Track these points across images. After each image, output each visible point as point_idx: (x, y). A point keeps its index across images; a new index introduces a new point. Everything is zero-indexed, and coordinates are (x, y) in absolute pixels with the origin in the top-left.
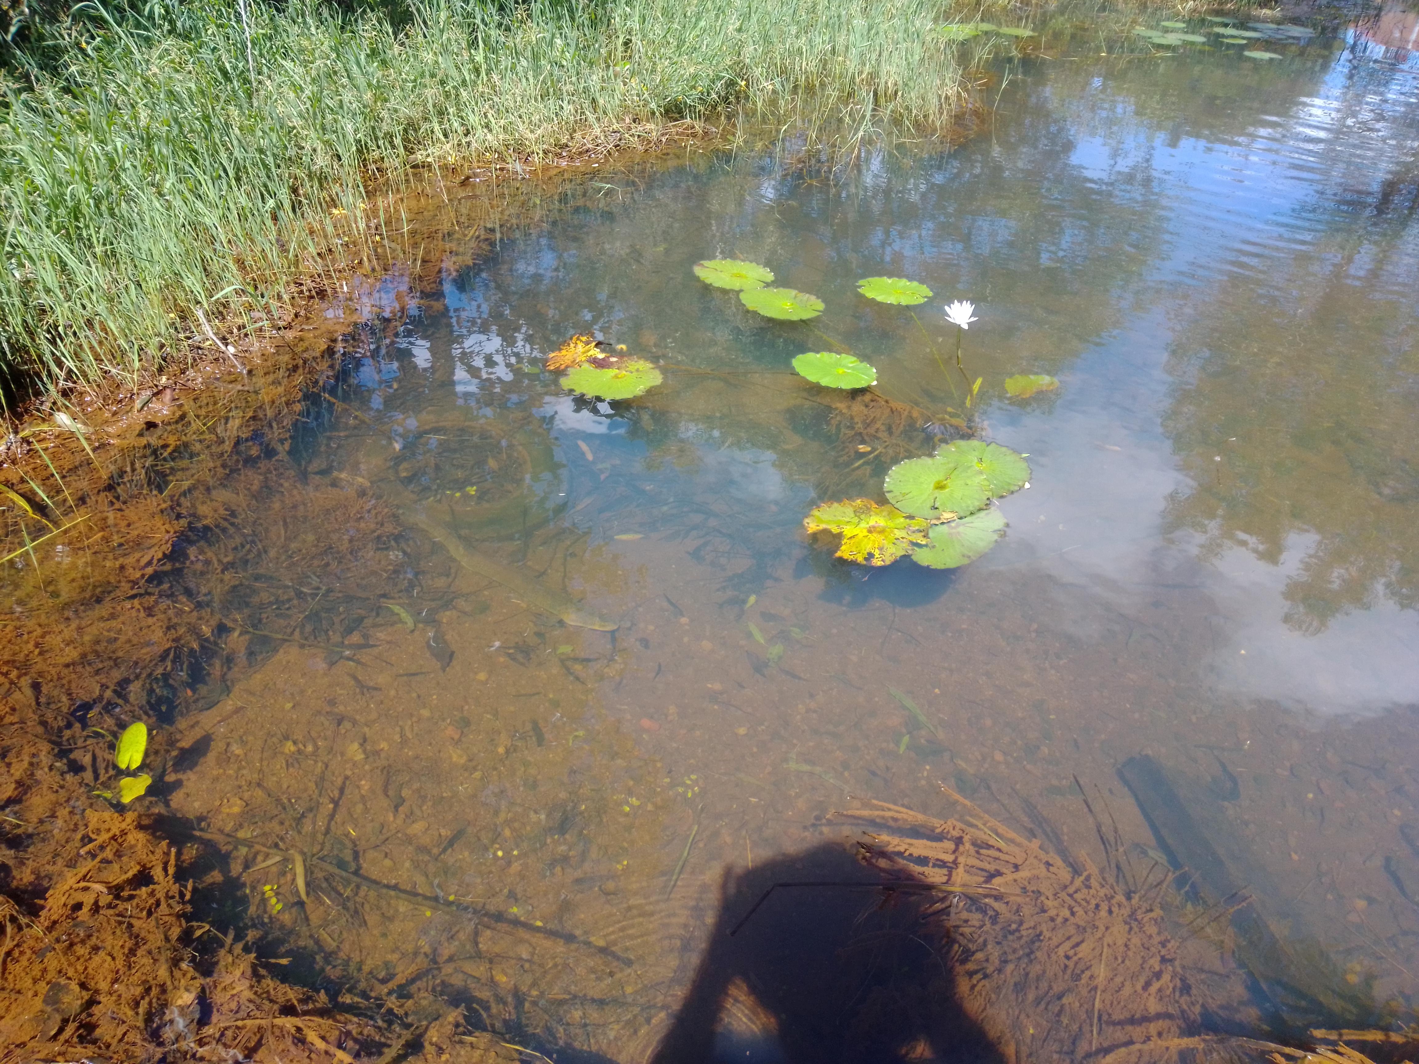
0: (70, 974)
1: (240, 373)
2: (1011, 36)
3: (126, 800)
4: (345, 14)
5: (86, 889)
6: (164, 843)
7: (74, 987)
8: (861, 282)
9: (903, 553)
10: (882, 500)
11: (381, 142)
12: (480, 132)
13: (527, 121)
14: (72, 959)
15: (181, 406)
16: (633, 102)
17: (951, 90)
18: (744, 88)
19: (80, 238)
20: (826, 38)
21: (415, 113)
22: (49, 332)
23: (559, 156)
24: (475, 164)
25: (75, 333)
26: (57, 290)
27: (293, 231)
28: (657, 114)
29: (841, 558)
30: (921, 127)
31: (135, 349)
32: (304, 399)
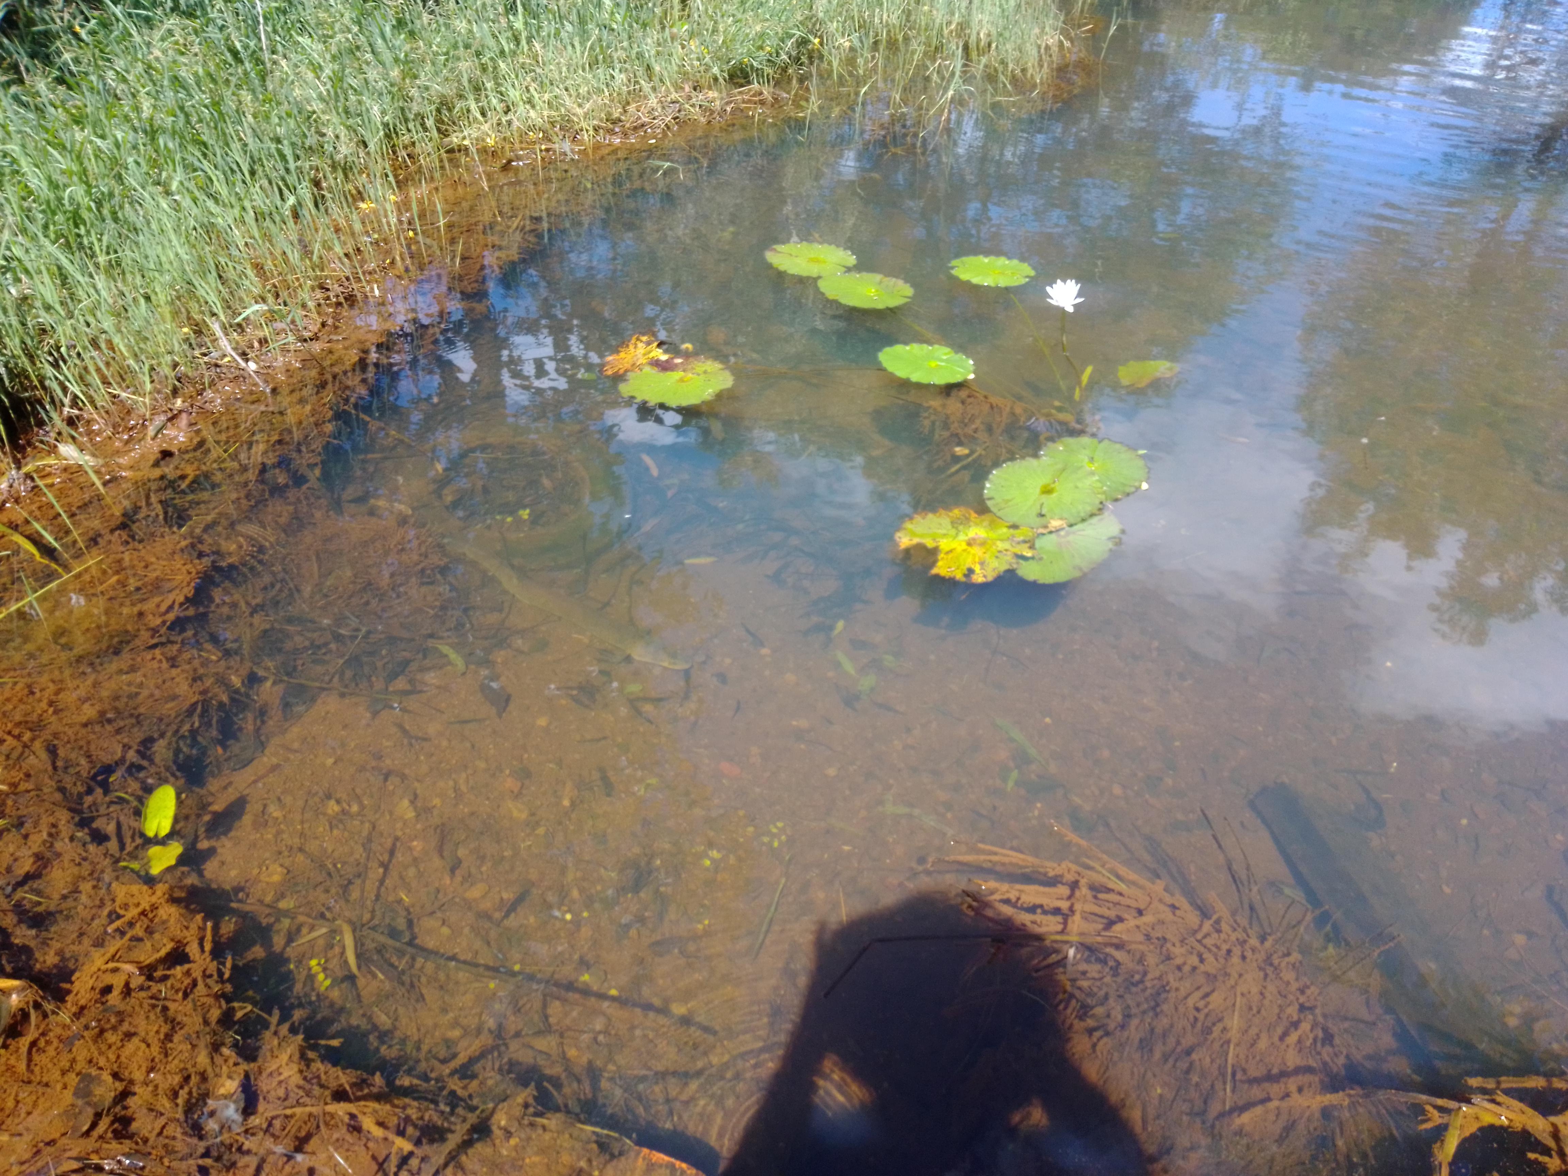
0: (101, 1064)
1: (263, 392)
3: (155, 870)
5: (115, 970)
6: (199, 917)
7: (107, 1077)
8: (954, 263)
9: (1007, 567)
10: (982, 509)
11: (411, 125)
12: (522, 109)
13: (574, 94)
15: (198, 432)
16: (692, 66)
17: (1052, 39)
18: (818, 46)
19: (81, 247)
21: (449, 91)
22: (51, 354)
23: (611, 132)
24: (517, 146)
25: (79, 354)
26: (58, 307)
27: (317, 230)
28: (721, 80)
29: (937, 577)
30: (1020, 83)
31: (146, 369)
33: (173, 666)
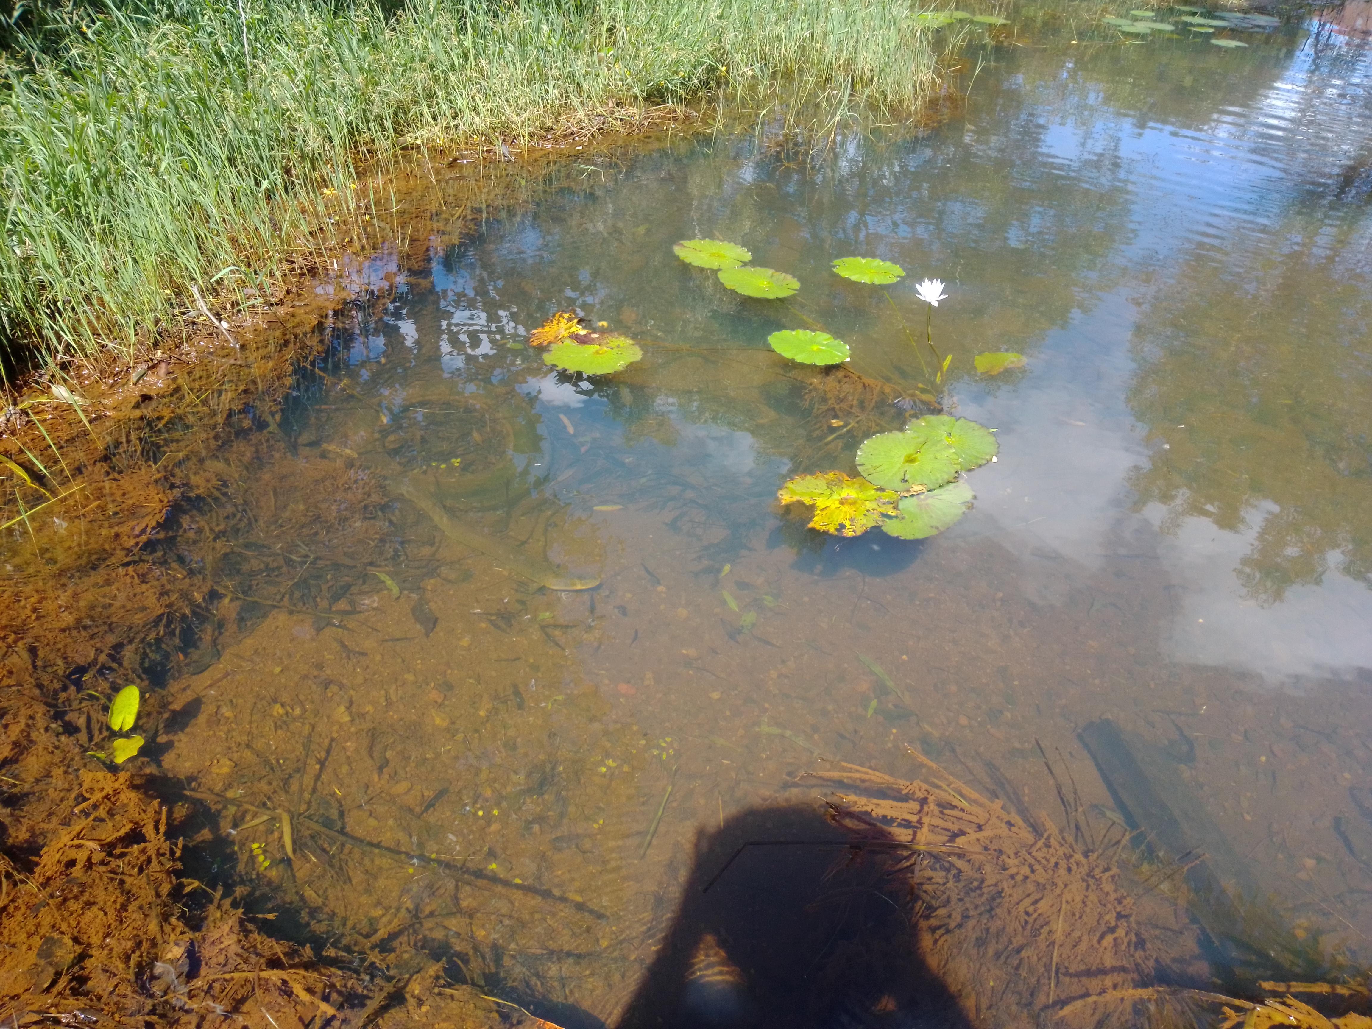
0: (63, 929)
1: (233, 348)
2: (984, 24)
3: (120, 760)
5: (79, 846)
6: (156, 803)
7: (68, 941)
8: (836, 262)
9: (874, 524)
10: (854, 473)
11: (372, 125)
12: (468, 115)
13: (513, 105)
14: (66, 914)
15: (175, 379)
16: (616, 86)
17: (926, 76)
18: (724, 73)
19: (79, 216)
20: (805, 25)
21: (406, 97)
22: (48, 307)
23: (544, 138)
24: (463, 147)
25: (73, 308)
26: (56, 267)
27: (286, 211)
28: (640, 98)
29: (813, 530)
30: (896, 112)
31: (131, 324)
32: (295, 372)
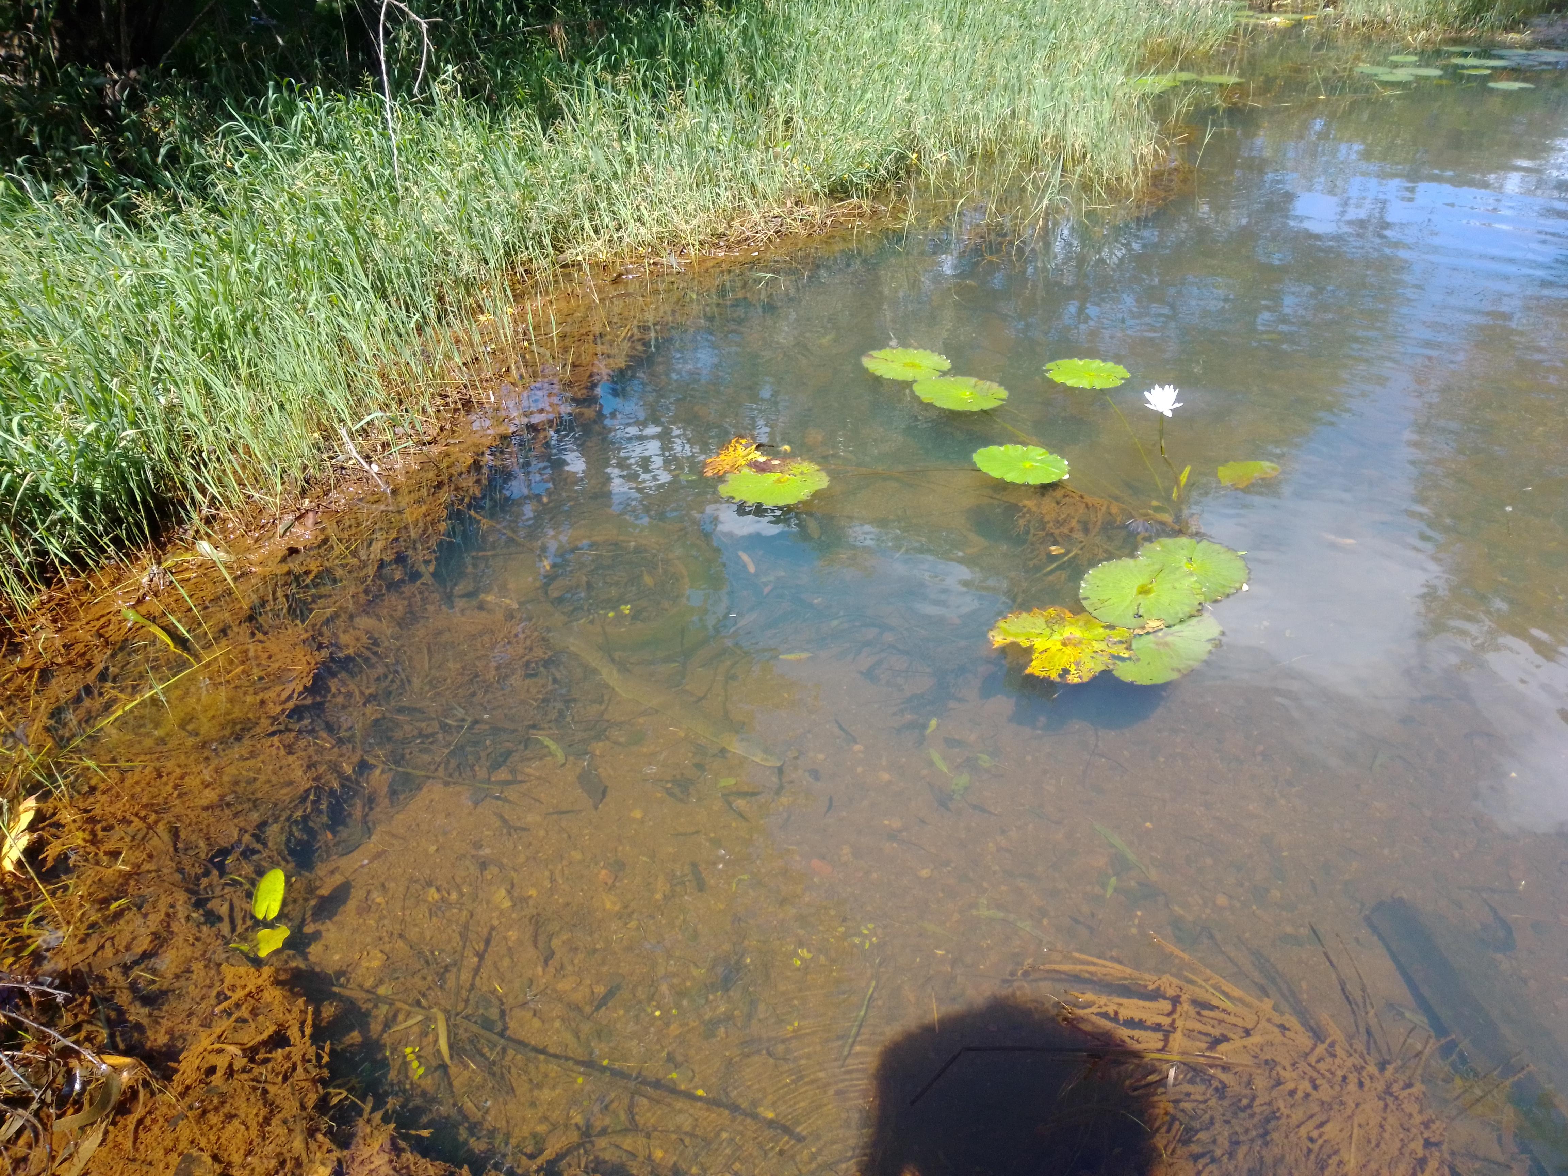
0: (202, 1145)
1: (384, 492)
2: (1214, 84)
3: (263, 953)
4: (493, 113)
5: (220, 1051)
6: (301, 1001)
7: (207, 1159)
8: (1049, 366)
9: (1103, 668)
10: (1078, 608)
11: (529, 243)
12: (633, 227)
13: (682, 212)
14: (205, 1128)
15: (323, 529)
16: (794, 183)
17: (1147, 148)
18: (915, 161)
19: (225, 360)
20: (1005, 102)
21: (566, 210)
22: (193, 458)
23: (716, 245)
24: (627, 261)
25: (218, 459)
26: (202, 416)
27: (439, 341)
28: (821, 195)
29: (1031, 676)
30: (1114, 191)
31: (278, 472)
32: (450, 517)
33: (290, 753)
